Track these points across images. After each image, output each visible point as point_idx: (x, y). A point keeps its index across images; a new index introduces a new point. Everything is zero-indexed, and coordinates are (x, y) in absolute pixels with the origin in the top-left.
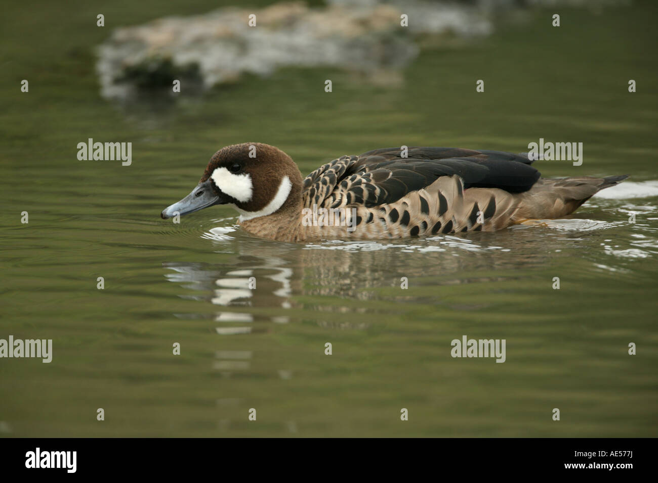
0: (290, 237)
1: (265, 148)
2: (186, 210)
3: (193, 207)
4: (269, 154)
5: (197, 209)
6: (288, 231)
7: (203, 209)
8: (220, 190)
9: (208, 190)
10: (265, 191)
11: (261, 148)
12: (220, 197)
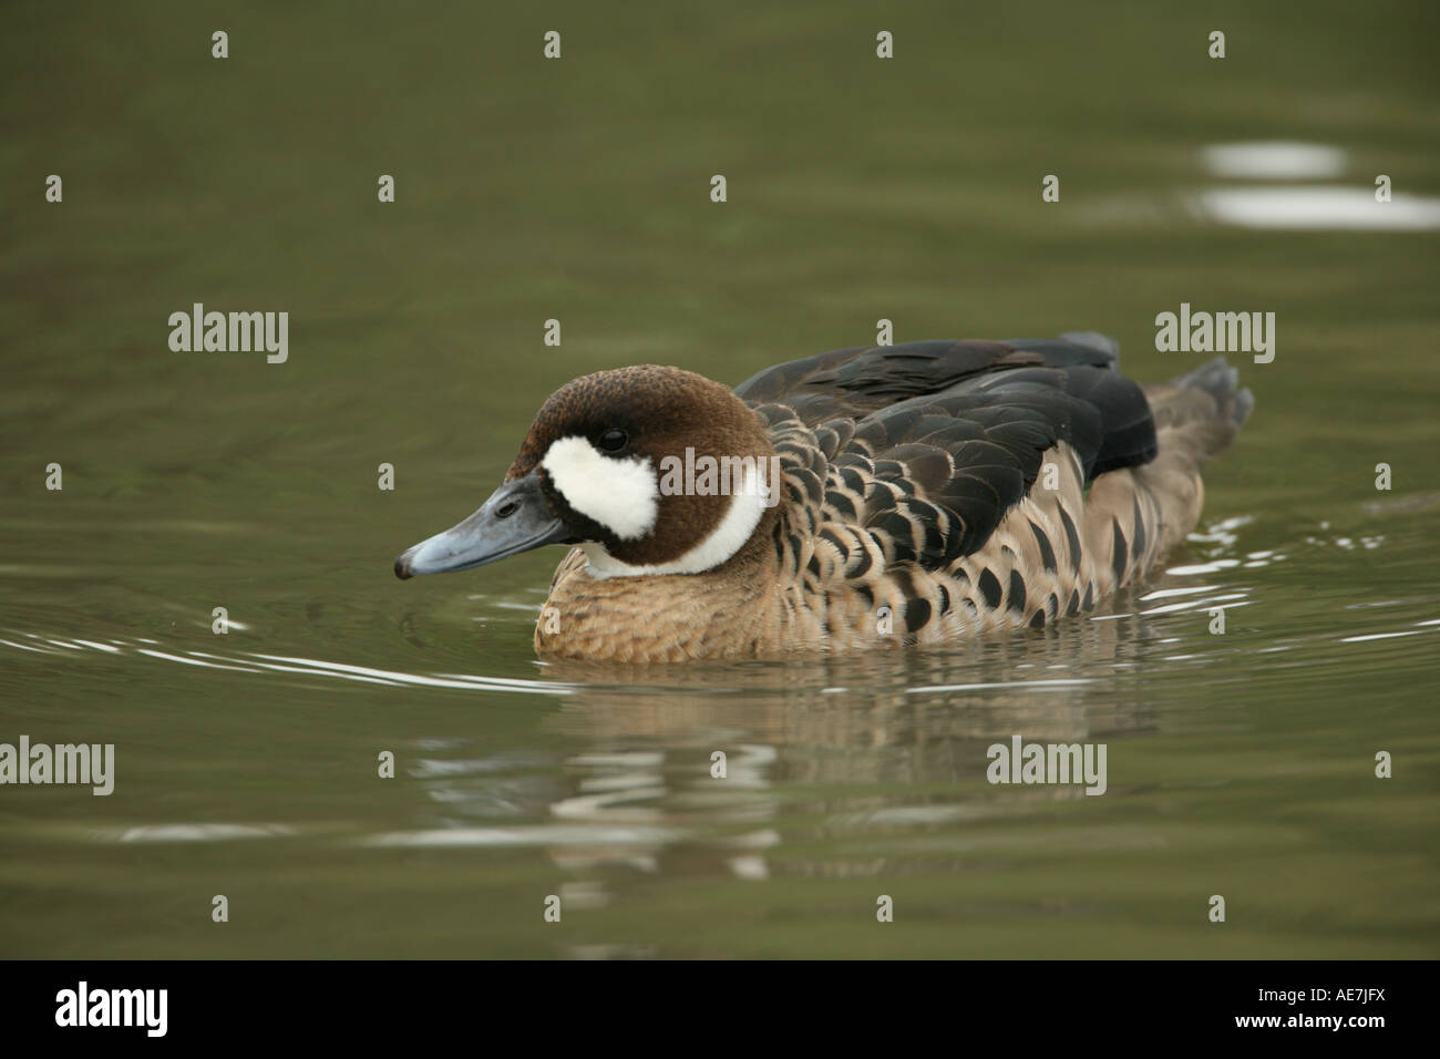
0: (741, 641)
1: (696, 384)
2: (468, 557)
3: (488, 547)
4: (707, 402)
5: (501, 553)
6: (736, 625)
7: (514, 554)
8: (567, 502)
9: (532, 500)
10: (694, 507)
11: (682, 381)
12: (564, 522)
